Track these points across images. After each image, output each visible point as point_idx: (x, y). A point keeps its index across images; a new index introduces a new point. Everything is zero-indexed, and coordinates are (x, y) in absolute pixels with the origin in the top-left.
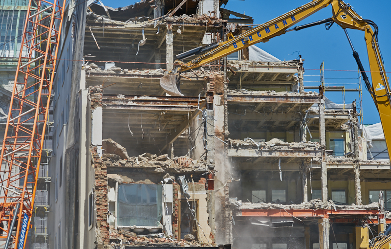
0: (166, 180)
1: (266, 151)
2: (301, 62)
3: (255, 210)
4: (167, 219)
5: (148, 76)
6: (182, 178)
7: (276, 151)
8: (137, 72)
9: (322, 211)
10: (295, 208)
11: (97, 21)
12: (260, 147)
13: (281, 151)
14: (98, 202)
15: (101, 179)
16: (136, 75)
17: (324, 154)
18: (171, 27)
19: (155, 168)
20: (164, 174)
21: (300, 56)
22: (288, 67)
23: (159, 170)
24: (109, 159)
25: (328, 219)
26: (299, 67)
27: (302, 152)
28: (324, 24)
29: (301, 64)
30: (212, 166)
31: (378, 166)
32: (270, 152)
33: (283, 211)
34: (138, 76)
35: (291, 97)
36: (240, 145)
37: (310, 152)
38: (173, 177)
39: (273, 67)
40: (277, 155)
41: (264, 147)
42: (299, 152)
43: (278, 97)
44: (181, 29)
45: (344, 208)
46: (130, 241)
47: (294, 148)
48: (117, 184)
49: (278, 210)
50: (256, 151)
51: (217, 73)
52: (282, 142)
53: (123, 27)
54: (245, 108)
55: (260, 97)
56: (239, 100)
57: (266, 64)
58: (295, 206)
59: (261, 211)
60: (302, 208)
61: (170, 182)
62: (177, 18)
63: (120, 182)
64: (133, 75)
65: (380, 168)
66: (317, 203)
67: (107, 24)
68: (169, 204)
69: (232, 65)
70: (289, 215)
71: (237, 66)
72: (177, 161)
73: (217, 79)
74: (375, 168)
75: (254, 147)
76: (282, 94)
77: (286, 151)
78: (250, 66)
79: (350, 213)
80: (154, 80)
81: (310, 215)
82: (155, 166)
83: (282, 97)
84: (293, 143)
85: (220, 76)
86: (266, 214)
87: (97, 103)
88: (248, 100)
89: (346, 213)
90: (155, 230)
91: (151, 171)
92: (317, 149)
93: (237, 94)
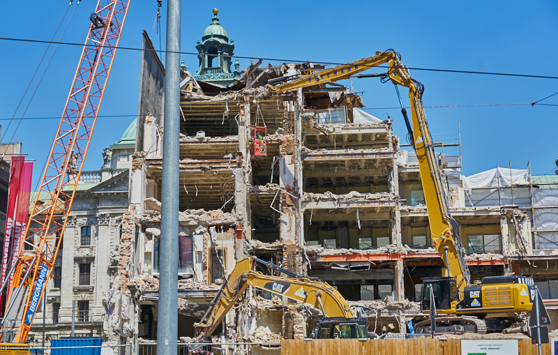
0: (198, 232)
1: (344, 203)
2: (389, 122)
3: (335, 256)
4: (198, 266)
5: (228, 142)
6: (212, 229)
7: (353, 202)
8: (219, 139)
9: (396, 255)
10: (372, 253)
11: (186, 98)
12: (339, 200)
13: (358, 203)
14: (122, 253)
15: (127, 232)
16: (217, 142)
17: (397, 203)
18: (248, 98)
19: (189, 221)
20: (196, 226)
21: (389, 117)
22: (378, 128)
23: (193, 223)
24: (148, 215)
25: (402, 262)
26: (387, 126)
27: (377, 202)
28: (380, 77)
29: (390, 124)
30: (240, 218)
31: (463, 212)
32: (348, 203)
33: (360, 256)
34: (220, 142)
35: (367, 154)
36: (320, 198)
37: (385, 202)
38: (205, 229)
39: (364, 128)
40: (355, 205)
41: (342, 199)
42: (375, 202)
43: (355, 154)
44: (257, 99)
45: (417, 251)
46: (151, 286)
47: (370, 199)
48: (153, 236)
49: (355, 255)
50: (334, 204)
51: (288, 136)
52: (358, 194)
53: (209, 101)
54: (336, 165)
55: (339, 155)
56: (320, 159)
57: (358, 126)
58: (372, 251)
59: (340, 256)
60: (379, 253)
61: (201, 233)
62: (254, 90)
63: (157, 235)
64: (215, 142)
65: (465, 214)
66: (392, 248)
67: (195, 100)
68: (199, 253)
69: (327, 129)
70: (366, 259)
71: (331, 130)
72: (210, 214)
73: (288, 141)
74: (461, 214)
75: (334, 199)
76: (359, 151)
77: (363, 203)
78: (342, 129)
79: (423, 256)
80: (232, 145)
81: (385, 258)
82: (189, 219)
83: (359, 154)
84: (370, 194)
85: (291, 139)
86: (344, 259)
87: (137, 167)
88: (327, 158)
89: (419, 256)
90: (187, 276)
91: (186, 224)
92: (391, 199)
93: (318, 153)
